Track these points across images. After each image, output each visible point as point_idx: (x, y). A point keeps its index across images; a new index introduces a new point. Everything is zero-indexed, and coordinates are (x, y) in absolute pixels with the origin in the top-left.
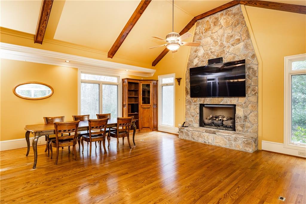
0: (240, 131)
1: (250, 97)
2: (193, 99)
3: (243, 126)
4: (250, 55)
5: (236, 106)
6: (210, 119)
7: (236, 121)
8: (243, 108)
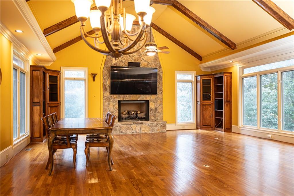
0: (153, 120)
1: (159, 95)
2: (112, 95)
3: (154, 116)
4: (159, 65)
5: (150, 102)
6: (126, 114)
7: (150, 113)
8: (154, 103)
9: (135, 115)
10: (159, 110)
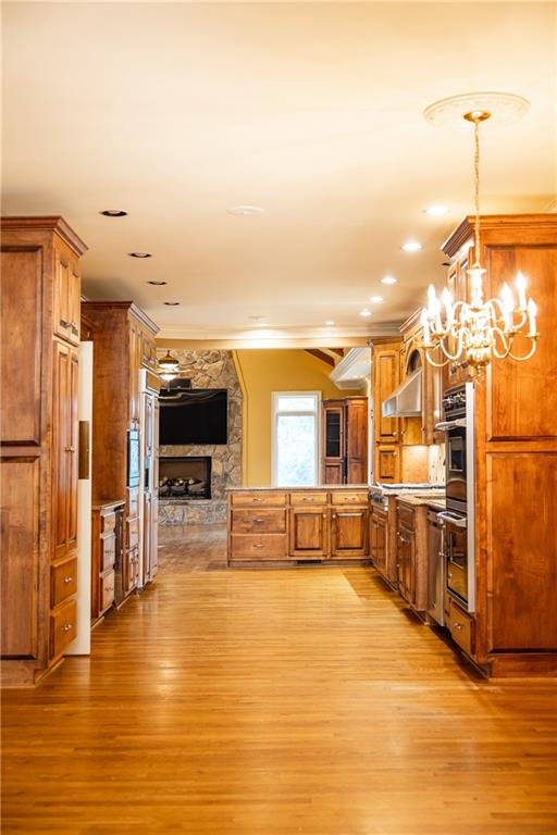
0: (218, 497)
3: (222, 490)
4: (233, 382)
5: (213, 460)
6: (165, 485)
7: (212, 483)
8: (222, 461)
9: (182, 488)
10: (233, 476)
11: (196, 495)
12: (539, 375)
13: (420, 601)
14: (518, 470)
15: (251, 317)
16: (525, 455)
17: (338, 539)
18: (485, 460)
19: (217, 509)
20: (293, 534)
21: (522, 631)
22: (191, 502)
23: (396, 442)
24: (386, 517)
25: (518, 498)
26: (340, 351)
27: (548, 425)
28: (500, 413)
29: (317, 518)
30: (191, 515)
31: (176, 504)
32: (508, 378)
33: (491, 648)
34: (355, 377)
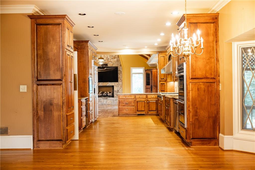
5: (114, 87)
6: (101, 94)
7: (114, 93)
8: (117, 87)
9: (106, 94)
10: (120, 91)
11: (110, 96)
12: (205, 60)
13: (172, 125)
14: (199, 87)
15: (123, 45)
16: (201, 83)
17: (149, 108)
18: (189, 85)
19: (116, 100)
20: (136, 107)
21: (200, 133)
22: (109, 98)
23: (165, 81)
24: (162, 102)
25: (199, 95)
26: (149, 55)
27: (207, 75)
28: (193, 71)
29: (143, 102)
30: (108, 102)
31: (104, 99)
32: (196, 61)
33: (191, 137)
34: (154, 63)
